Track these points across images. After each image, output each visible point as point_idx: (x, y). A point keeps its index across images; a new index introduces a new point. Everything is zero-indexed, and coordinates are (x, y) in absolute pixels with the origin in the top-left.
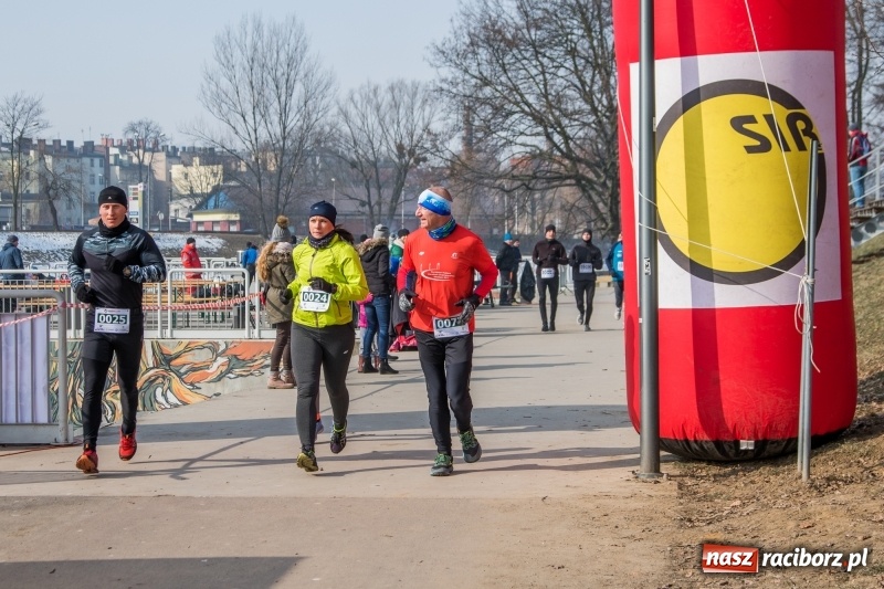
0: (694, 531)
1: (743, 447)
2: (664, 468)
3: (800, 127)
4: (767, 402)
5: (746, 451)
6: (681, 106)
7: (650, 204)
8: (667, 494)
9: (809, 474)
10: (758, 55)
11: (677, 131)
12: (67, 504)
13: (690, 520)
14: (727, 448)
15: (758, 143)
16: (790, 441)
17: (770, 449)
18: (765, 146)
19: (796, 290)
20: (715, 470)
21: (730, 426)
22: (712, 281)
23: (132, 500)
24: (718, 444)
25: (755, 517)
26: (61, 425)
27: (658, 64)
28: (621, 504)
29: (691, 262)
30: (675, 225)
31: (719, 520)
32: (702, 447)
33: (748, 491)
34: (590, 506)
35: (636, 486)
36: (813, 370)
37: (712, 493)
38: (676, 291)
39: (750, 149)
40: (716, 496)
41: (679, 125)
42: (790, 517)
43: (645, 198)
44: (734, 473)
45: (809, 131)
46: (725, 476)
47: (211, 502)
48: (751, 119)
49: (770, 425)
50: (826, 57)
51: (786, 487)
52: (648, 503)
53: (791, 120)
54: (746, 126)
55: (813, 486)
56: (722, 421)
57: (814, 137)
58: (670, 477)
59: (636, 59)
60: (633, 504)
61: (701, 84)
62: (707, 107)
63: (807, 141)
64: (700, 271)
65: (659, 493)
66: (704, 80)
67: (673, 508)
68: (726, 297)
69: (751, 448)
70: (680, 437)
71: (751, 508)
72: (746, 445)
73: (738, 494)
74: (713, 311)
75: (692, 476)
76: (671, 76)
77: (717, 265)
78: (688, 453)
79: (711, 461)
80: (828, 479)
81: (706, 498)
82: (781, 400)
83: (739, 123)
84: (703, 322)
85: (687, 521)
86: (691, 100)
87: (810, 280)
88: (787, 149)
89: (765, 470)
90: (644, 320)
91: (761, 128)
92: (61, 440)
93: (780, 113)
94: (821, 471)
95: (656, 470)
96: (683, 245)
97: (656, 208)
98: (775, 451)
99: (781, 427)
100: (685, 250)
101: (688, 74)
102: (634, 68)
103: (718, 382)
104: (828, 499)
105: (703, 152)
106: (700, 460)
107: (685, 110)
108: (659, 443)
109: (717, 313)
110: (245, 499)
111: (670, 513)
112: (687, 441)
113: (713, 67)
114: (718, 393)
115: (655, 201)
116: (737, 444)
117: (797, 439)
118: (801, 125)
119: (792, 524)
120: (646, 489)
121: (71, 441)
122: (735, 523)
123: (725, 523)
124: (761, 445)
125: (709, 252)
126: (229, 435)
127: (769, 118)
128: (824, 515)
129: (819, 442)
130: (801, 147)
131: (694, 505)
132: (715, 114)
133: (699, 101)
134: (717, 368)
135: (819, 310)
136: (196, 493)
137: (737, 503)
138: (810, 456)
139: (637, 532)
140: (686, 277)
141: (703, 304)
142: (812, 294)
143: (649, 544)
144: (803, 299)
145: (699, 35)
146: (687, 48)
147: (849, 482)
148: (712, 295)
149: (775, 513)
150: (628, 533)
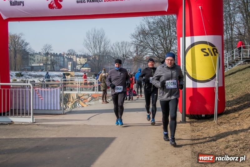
0: (195, 133)
1: (202, 116)
2: (187, 120)
3: (215, 51)
4: (208, 107)
5: (203, 117)
6: (190, 47)
7: (184, 66)
8: (188, 125)
9: (217, 122)
10: (206, 36)
12: (66, 126)
13: (194, 131)
14: (199, 116)
15: (206, 54)
16: (212, 115)
17: (208, 116)
18: (208, 55)
19: (215, 84)
20: (197, 121)
22: (196, 82)
23: (79, 125)
24: (197, 115)
25: (207, 130)
26: (62, 110)
27: (186, 38)
28: (179, 127)
29: (192, 78)
30: (189, 70)
31: (200, 131)
32: (194, 116)
33: (204, 125)
35: (181, 124)
36: (218, 100)
37: (197, 125)
39: (205, 55)
40: (198, 126)
41: (190, 50)
42: (215, 130)
43: (183, 65)
44: (201, 121)
45: (217, 52)
47: (95, 126)
48: (205, 49)
50: (219, 37)
51: (212, 124)
52: (184, 127)
53: (213, 50)
55: (218, 124)
57: (217, 53)
58: (188, 122)
59: (182, 36)
60: (181, 127)
61: (195, 42)
62: (196, 47)
63: (216, 53)
64: (194, 80)
65: (186, 125)
66: (195, 41)
67: (190, 128)
68: (199, 85)
69: (204, 116)
71: (206, 128)
72: (203, 116)
73: (202, 125)
76: (189, 40)
77: (198, 79)
78: (191, 117)
79: (196, 119)
80: (221, 123)
82: (210, 106)
83: (203, 50)
84: (195, 90)
85: (193, 131)
86: (193, 45)
87: (218, 82)
88: (212, 55)
89: (207, 121)
91: (207, 51)
92: (62, 113)
94: (220, 121)
95: (185, 120)
96: (191, 75)
97: (185, 67)
98: (210, 117)
99: (210, 112)
100: (191, 76)
101: (192, 40)
102: (181, 39)
104: (222, 127)
105: (195, 56)
106: (193, 119)
107: (191, 47)
108: (186, 115)
109: (198, 89)
110: (102, 126)
112: (191, 115)
113: (197, 38)
115: (185, 65)
116: (201, 115)
117: (214, 114)
119: (215, 132)
120: (184, 125)
121: (64, 113)
122: (203, 131)
123: (201, 131)
124: (206, 116)
125: (196, 76)
126: (96, 113)
128: (222, 130)
129: (219, 115)
130: (215, 55)
131: (194, 128)
132: (198, 48)
133: (194, 45)
135: (219, 88)
136: (92, 124)
137: (203, 127)
138: (217, 118)
140: (192, 81)
141: (195, 87)
142: (218, 85)
143: (186, 135)
144: (216, 86)
145: (195, 32)
146: (192, 34)
147: (225, 123)
148: (196, 85)
149: (211, 129)
150: (182, 133)
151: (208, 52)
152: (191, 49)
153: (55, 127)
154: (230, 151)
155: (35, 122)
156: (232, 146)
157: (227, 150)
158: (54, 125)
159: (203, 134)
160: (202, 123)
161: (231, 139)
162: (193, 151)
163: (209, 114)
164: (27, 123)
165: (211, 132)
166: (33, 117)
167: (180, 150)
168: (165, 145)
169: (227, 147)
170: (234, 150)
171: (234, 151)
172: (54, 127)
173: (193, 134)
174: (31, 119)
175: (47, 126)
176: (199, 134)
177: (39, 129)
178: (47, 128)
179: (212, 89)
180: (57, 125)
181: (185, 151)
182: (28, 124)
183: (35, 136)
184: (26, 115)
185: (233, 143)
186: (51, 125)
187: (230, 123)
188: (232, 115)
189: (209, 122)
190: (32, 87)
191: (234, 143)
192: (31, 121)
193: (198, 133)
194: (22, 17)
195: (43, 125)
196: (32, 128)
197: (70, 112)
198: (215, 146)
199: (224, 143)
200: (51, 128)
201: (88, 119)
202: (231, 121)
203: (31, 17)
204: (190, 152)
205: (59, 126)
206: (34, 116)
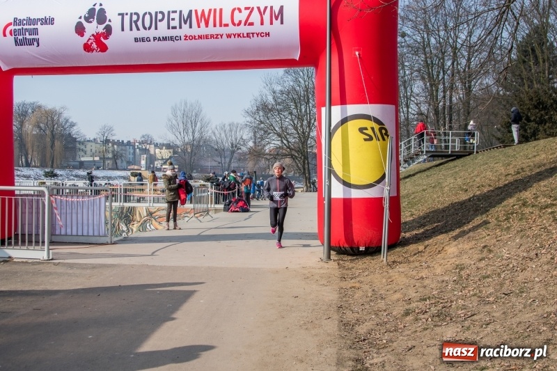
0: (347, 282)
2: (332, 257)
4: (370, 233)
5: (362, 251)
6: (340, 123)
7: (329, 159)
8: (334, 267)
9: (386, 260)
10: (369, 106)
11: (339, 132)
12: (108, 267)
14: (355, 249)
15: (368, 137)
16: (377, 247)
17: (371, 250)
18: (371, 139)
19: (384, 191)
20: (350, 258)
21: (356, 241)
22: (350, 187)
23: (132, 266)
24: (352, 248)
25: (369, 277)
26: (109, 236)
27: (332, 107)
28: (317, 271)
29: (343, 181)
30: (338, 167)
31: (355, 278)
32: (345, 249)
33: (364, 266)
34: (306, 272)
35: (322, 264)
36: (389, 221)
37: (350, 266)
38: (338, 192)
39: (365, 140)
40: (353, 268)
41: (340, 130)
42: (383, 277)
43: (327, 157)
44: (357, 259)
45: (387, 134)
46: (354, 260)
47: (162, 268)
48: (366, 129)
49: (371, 242)
50: (391, 108)
51: (378, 265)
52: (328, 271)
53: (380, 130)
54: (364, 131)
55: (388, 265)
56: (353, 240)
57: (388, 136)
58: (334, 260)
59: (324, 105)
60: (322, 271)
61: (348, 115)
62: (350, 124)
63: (385, 137)
64: (346, 184)
65: (331, 267)
67: (337, 273)
68: (356, 194)
69: (364, 250)
70: (337, 246)
71: (366, 273)
72: (362, 249)
73: (360, 267)
74: (351, 199)
75: (342, 260)
76: (337, 112)
77: (352, 182)
78: (341, 251)
79: (349, 254)
80: (394, 262)
81: (348, 269)
82: (375, 232)
83: (361, 130)
84: (347, 203)
85: (343, 278)
86: (344, 121)
87: (388, 188)
88: (379, 140)
89: (369, 258)
90: (326, 202)
91: (370, 132)
92: (109, 242)
93: (376, 127)
94: (391, 258)
95: (329, 257)
96: (340, 175)
98: (373, 251)
99: (375, 242)
101: (343, 111)
102: (323, 109)
103: (352, 225)
104: (395, 270)
105: (348, 141)
106: (344, 254)
107: (342, 124)
108: (330, 248)
110: (175, 267)
111: (337, 275)
112: (340, 247)
113: (352, 109)
114: (352, 230)
115: (331, 158)
116: (359, 248)
117: (381, 247)
118: (384, 131)
119: (384, 280)
120: (326, 266)
121: (113, 242)
122: (362, 279)
123: (358, 279)
124: (367, 249)
125: (350, 177)
126: (170, 241)
127: (373, 129)
128: (396, 277)
129: (391, 247)
130: (384, 139)
131: (344, 271)
132: (353, 126)
133: (347, 121)
134: (352, 220)
135: (391, 199)
136: (157, 264)
137: (361, 271)
138: (388, 252)
139: (325, 283)
140: (341, 186)
141: (347, 197)
142: (389, 193)
143: (330, 287)
144: (386, 195)
145: (348, 98)
146: (343, 102)
147: (400, 263)
148: (350, 193)
149: (377, 276)
150: (322, 283)
151: (372, 134)
152: (340, 128)
153: (87, 268)
154: (412, 322)
155: (52, 259)
156: (417, 311)
157: (408, 318)
158: (86, 264)
159: (361, 285)
160: (360, 263)
161: (415, 295)
162: (342, 321)
163: (373, 246)
164: (38, 261)
165: (376, 281)
166: (49, 250)
167: (317, 320)
168: (289, 309)
169: (407, 313)
170: (421, 319)
171: (421, 322)
172: (84, 268)
173: (344, 284)
174: (46, 252)
175: (71, 266)
176: (354, 285)
177: (56, 273)
178: (71, 271)
179: (379, 201)
180: (90, 264)
181: (326, 321)
182: (39, 263)
183: (41, 288)
184: (35, 245)
185: (419, 303)
186: (80, 264)
187: (409, 262)
188: (412, 247)
189: (372, 261)
190: (47, 193)
191: (421, 305)
192: (46, 258)
193: (351, 283)
194: (36, 66)
195: (64, 264)
196: (43, 271)
197: (125, 240)
198: (385, 310)
199: (400, 303)
200: (78, 272)
201: (153, 254)
202: (412, 259)
203: (51, 66)
204: (337, 322)
205: (94, 267)
206: (51, 247)
